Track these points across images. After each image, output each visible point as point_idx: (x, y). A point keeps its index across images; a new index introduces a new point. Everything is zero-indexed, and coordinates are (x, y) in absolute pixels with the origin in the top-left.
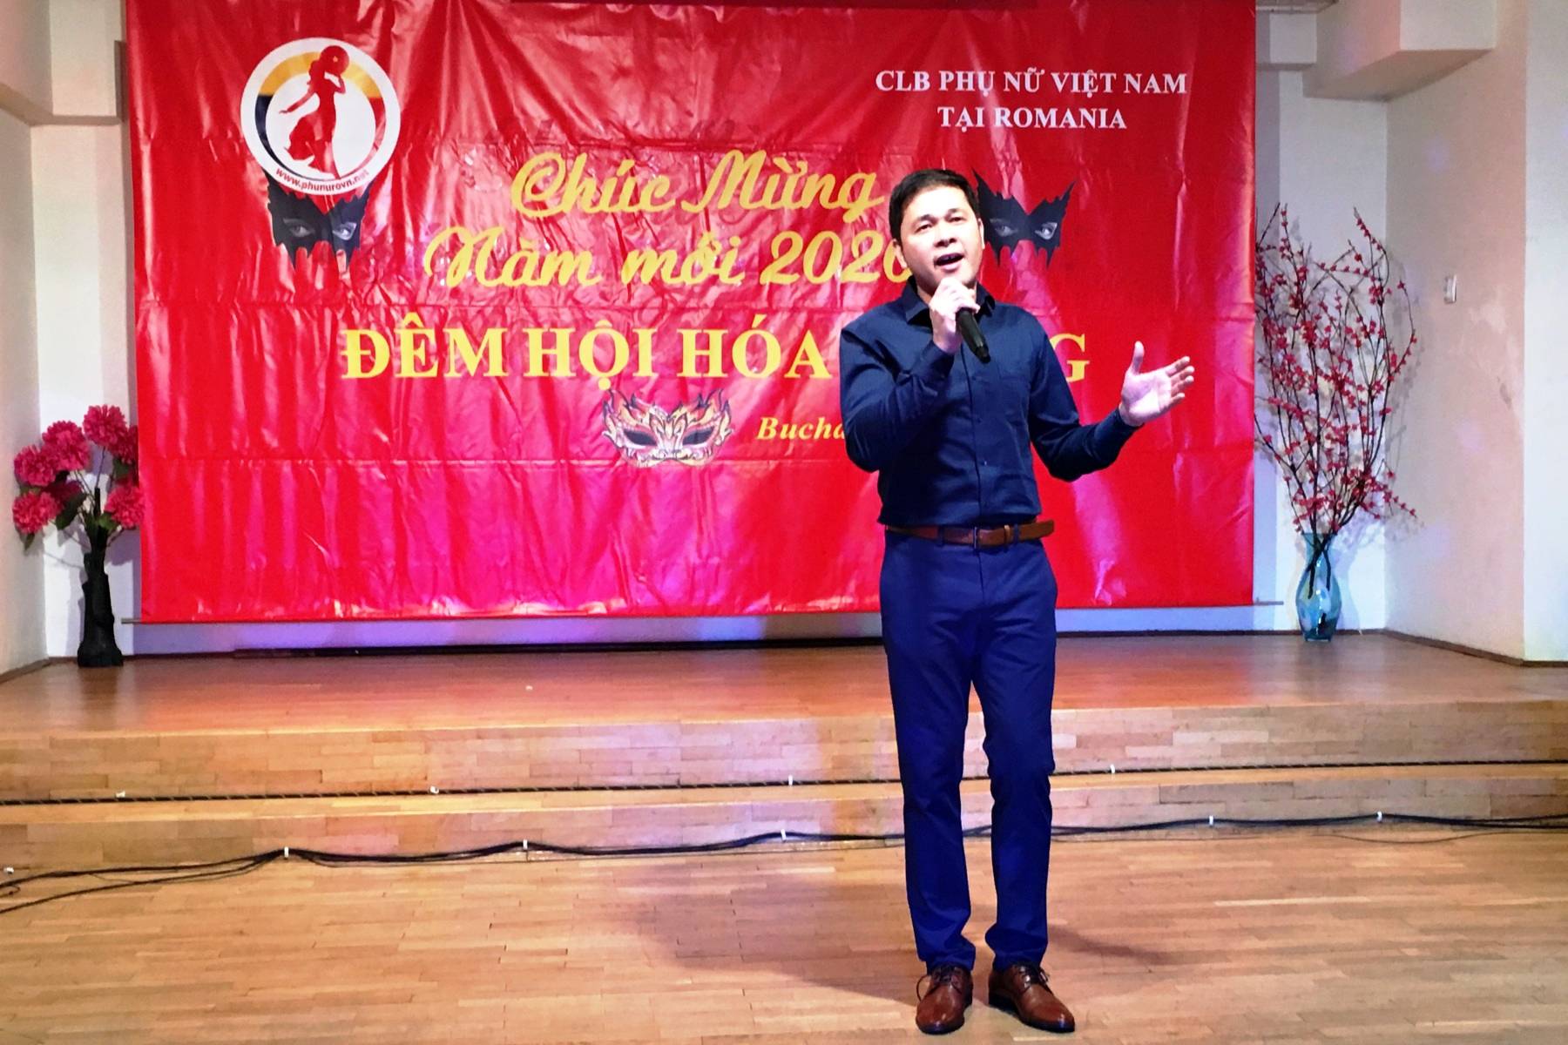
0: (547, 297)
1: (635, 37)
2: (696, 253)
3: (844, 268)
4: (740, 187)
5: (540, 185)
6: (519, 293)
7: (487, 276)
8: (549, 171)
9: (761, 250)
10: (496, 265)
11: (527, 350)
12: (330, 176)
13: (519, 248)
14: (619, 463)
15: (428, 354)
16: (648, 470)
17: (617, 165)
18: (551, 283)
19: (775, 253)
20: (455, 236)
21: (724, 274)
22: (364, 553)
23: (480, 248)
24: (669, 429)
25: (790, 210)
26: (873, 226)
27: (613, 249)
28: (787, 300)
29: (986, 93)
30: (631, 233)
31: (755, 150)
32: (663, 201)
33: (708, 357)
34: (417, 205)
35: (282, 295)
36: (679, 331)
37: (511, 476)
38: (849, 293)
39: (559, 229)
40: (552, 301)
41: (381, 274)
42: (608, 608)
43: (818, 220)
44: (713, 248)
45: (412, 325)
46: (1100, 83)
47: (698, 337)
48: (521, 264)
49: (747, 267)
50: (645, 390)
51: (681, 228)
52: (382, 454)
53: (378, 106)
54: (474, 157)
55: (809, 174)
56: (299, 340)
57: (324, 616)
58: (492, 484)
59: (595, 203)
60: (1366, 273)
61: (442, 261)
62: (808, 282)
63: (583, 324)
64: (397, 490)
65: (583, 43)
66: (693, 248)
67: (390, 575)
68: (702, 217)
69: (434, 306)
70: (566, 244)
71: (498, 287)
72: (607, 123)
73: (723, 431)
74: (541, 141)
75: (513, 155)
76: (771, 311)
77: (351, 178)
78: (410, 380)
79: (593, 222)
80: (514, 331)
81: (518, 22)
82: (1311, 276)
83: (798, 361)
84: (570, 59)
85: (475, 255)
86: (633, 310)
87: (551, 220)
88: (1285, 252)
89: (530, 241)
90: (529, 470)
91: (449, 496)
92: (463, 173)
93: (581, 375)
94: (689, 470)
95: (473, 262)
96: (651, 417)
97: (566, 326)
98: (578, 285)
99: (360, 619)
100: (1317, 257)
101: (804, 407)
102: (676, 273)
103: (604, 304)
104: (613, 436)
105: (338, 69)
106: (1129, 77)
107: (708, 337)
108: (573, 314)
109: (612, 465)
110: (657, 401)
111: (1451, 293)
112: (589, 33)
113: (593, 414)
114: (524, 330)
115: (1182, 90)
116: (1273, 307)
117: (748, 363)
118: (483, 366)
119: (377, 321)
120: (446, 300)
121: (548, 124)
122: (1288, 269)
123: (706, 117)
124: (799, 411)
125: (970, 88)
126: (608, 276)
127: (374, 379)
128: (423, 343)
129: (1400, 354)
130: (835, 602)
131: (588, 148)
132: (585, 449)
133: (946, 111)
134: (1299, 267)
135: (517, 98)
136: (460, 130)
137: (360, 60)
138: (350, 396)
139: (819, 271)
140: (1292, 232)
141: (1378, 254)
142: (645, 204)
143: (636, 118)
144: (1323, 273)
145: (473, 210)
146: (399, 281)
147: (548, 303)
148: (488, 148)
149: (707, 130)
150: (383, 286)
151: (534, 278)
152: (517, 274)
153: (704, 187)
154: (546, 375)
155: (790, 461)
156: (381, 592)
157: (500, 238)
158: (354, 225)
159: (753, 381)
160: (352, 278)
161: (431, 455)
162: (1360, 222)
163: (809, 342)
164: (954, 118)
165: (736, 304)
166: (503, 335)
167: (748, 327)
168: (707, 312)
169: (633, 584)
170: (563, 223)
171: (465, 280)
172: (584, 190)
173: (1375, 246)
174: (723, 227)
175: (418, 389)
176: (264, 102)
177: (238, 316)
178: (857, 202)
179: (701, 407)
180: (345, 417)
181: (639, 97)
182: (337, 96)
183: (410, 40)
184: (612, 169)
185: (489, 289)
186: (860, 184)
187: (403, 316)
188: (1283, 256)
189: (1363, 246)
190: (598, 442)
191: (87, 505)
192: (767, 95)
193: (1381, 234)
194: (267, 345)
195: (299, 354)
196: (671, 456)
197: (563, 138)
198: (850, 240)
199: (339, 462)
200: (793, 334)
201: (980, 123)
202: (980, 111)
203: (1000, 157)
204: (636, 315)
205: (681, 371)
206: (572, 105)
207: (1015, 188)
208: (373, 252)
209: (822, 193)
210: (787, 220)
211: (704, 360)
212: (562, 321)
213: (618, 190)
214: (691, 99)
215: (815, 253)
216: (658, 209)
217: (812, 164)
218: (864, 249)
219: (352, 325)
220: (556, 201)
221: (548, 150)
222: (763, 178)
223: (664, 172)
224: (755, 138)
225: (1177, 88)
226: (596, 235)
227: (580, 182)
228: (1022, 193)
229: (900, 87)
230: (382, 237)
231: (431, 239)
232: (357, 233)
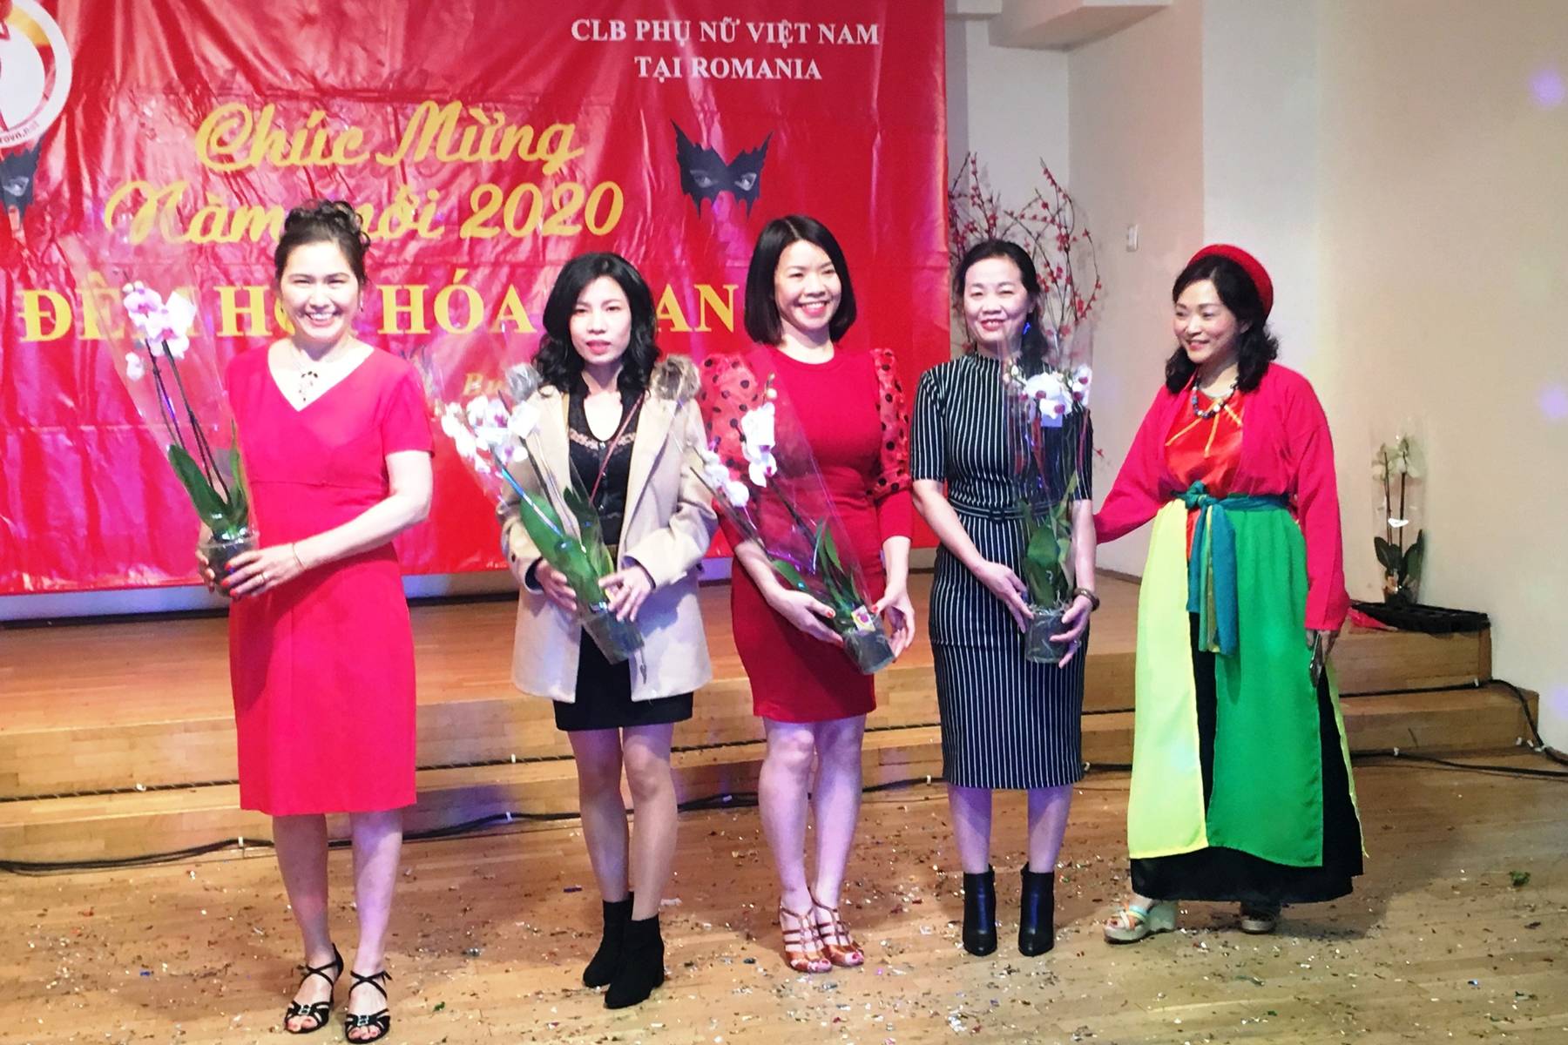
0: (239, 254)
2: (393, 206)
3: (545, 220)
4: (436, 138)
5: (226, 138)
6: (209, 250)
7: (174, 232)
8: (235, 122)
9: (460, 203)
10: (184, 221)
11: (220, 308)
13: (206, 202)
15: (113, 314)
17: (307, 116)
18: (242, 239)
19: (475, 206)
20: (137, 192)
21: (423, 229)
22: (54, 523)
23: (164, 204)
25: (489, 163)
26: (573, 178)
28: (489, 255)
29: (682, 42)
30: (324, 187)
31: (451, 101)
32: (357, 153)
33: (409, 314)
34: (94, 159)
36: (378, 287)
38: (551, 245)
39: (248, 183)
40: (244, 259)
43: (517, 172)
44: (410, 201)
45: (95, 285)
46: (795, 33)
47: (398, 293)
48: (210, 218)
49: (447, 221)
51: (376, 182)
52: (68, 421)
53: (46, 53)
54: (153, 107)
55: (508, 124)
57: (12, 590)
59: (285, 156)
60: (1053, 221)
61: (124, 217)
62: (509, 236)
64: (85, 457)
66: (390, 201)
67: (82, 546)
68: (398, 169)
70: (256, 199)
71: (185, 244)
72: (294, 72)
73: (428, 388)
74: (225, 90)
75: (195, 107)
76: (472, 266)
77: (21, 130)
78: (95, 342)
79: (284, 176)
80: (205, 290)
82: (999, 222)
83: (501, 316)
84: (252, 4)
85: (159, 210)
87: (239, 174)
88: (976, 199)
89: (218, 195)
91: (143, 465)
92: (143, 125)
95: (158, 217)
97: (260, 283)
99: (51, 591)
100: (1005, 205)
102: (374, 227)
105: (2, 15)
106: (823, 28)
107: (408, 292)
108: (266, 271)
111: (1133, 242)
114: (216, 288)
115: (875, 40)
117: (451, 319)
120: (130, 259)
121: (233, 73)
122: (978, 216)
123: (398, 66)
127: (57, 342)
128: (107, 302)
129: (1085, 297)
131: (275, 98)
133: (643, 61)
134: (989, 214)
135: (197, 45)
136: (137, 80)
137: (25, 5)
138: (31, 362)
139: (520, 224)
140: (982, 180)
141: (1062, 201)
142: (338, 157)
143: (325, 67)
144: (1009, 220)
145: (155, 164)
146: (79, 238)
147: (241, 260)
148: (167, 98)
149: (400, 81)
150: (60, 243)
151: (224, 234)
152: (206, 230)
153: (399, 138)
154: (241, 334)
156: (74, 563)
157: (185, 194)
158: (26, 180)
159: (456, 338)
160: (27, 236)
161: (121, 419)
162: (1046, 171)
163: (512, 297)
164: (651, 68)
165: (438, 259)
167: (450, 282)
168: (408, 267)
170: (251, 176)
171: (150, 237)
172: (273, 142)
173: (1061, 195)
174: (420, 179)
175: (104, 352)
178: (556, 154)
180: (25, 381)
181: (327, 45)
184: (301, 121)
185: (176, 246)
186: (557, 136)
187: (85, 275)
188: (974, 204)
189: (1050, 195)
192: (461, 44)
193: (1063, 182)
197: (248, 87)
198: (550, 193)
199: (22, 430)
200: (496, 289)
201: (678, 74)
202: (677, 61)
203: (698, 107)
205: (382, 327)
206: (257, 54)
207: (713, 138)
208: (48, 208)
209: (521, 144)
210: (486, 173)
211: (406, 316)
212: (255, 279)
213: (309, 143)
214: (382, 47)
215: (515, 206)
216: (351, 162)
217: (508, 114)
218: (565, 202)
219: (28, 286)
220: (244, 154)
221: (233, 101)
222: (460, 130)
223: (356, 123)
224: (450, 89)
225: (870, 39)
226: (287, 189)
227: (269, 133)
228: (721, 144)
229: (596, 37)
230: (57, 193)
231: (110, 195)
232: (30, 187)
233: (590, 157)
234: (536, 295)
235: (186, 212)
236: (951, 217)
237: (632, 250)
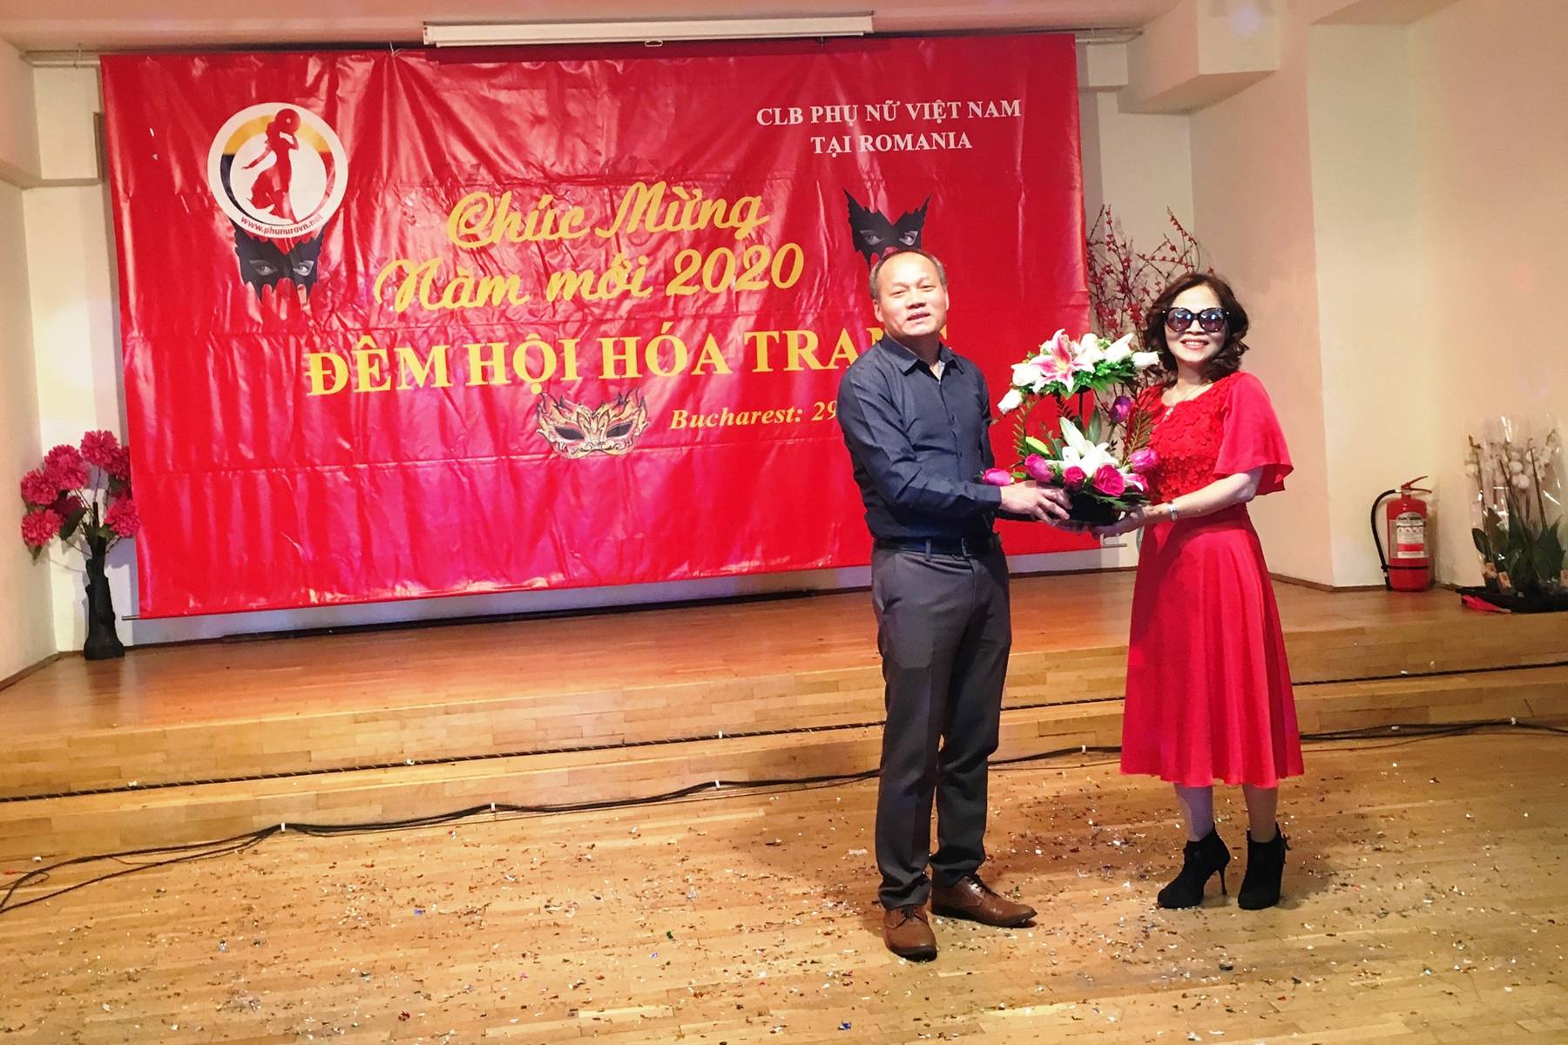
0: (484, 317)
1: (548, 89)
2: (610, 272)
3: (737, 278)
4: (645, 213)
5: (473, 221)
6: (459, 314)
7: (430, 301)
8: (479, 208)
9: (666, 266)
10: (437, 291)
11: (467, 363)
12: (290, 221)
13: (456, 275)
14: (552, 456)
15: (381, 371)
16: (578, 460)
17: (538, 200)
18: (486, 304)
19: (678, 268)
20: (400, 268)
21: (635, 288)
22: (334, 546)
23: (422, 277)
24: (594, 425)
25: (689, 231)
26: (761, 242)
27: (538, 272)
28: (690, 308)
29: (851, 123)
30: (553, 257)
31: (657, 181)
32: (579, 228)
33: (625, 360)
34: (366, 243)
35: (251, 327)
36: (599, 339)
37: (459, 473)
38: (743, 299)
39: (491, 257)
40: (488, 320)
41: (337, 305)
42: (548, 582)
43: (713, 239)
44: (625, 267)
45: (367, 347)
46: (948, 111)
47: (616, 344)
48: (459, 288)
49: (654, 282)
50: (572, 392)
51: (596, 251)
52: (346, 461)
53: (327, 159)
54: (413, 199)
55: (704, 199)
56: (268, 365)
57: (301, 603)
58: (442, 481)
59: (520, 234)
60: (1180, 262)
61: (390, 289)
62: (707, 292)
63: (515, 339)
64: (360, 490)
65: (503, 97)
66: (607, 268)
67: (357, 564)
68: (614, 239)
69: (385, 329)
70: (497, 270)
71: (439, 310)
72: (527, 164)
73: (640, 424)
74: (471, 183)
75: (447, 196)
76: (677, 319)
77: (307, 222)
78: (367, 394)
79: (519, 250)
80: (456, 347)
81: (446, 81)
82: (1133, 264)
83: (702, 361)
84: (492, 110)
85: (419, 283)
86: (558, 324)
87: (483, 250)
88: (1111, 245)
89: (466, 269)
90: (474, 467)
91: (406, 493)
92: (405, 214)
93: (515, 382)
94: (614, 458)
95: (417, 289)
96: (578, 414)
97: (501, 341)
98: (510, 304)
99: (331, 604)
100: (1137, 249)
101: (709, 401)
102: (593, 291)
103: (534, 320)
104: (547, 435)
105: (291, 130)
106: (972, 105)
107: (623, 342)
108: (506, 330)
109: (546, 458)
110: (582, 401)
112: (508, 88)
113: (529, 413)
114: (465, 346)
115: (1017, 114)
116: (1103, 293)
117: (660, 364)
118: (430, 378)
119: (336, 346)
120: (395, 324)
121: (477, 167)
122: (1113, 260)
123: (612, 155)
124: (705, 404)
125: (838, 120)
126: (535, 295)
127: (336, 395)
128: (377, 361)
130: (745, 566)
131: (512, 186)
132: (522, 445)
133: (818, 140)
134: (1123, 258)
135: (448, 145)
136: (400, 176)
137: (310, 120)
138: (316, 411)
139: (716, 282)
140: (1116, 228)
141: (1188, 244)
142: (564, 232)
143: (552, 159)
144: (1141, 263)
145: (415, 245)
146: (354, 309)
147: (485, 322)
148: (425, 190)
149: (614, 167)
150: (339, 314)
151: (471, 300)
152: (456, 298)
153: (614, 215)
154: (485, 383)
155: (699, 447)
156: (351, 580)
157: (440, 268)
158: (312, 263)
159: (664, 381)
160: (312, 310)
161: (389, 458)
162: (1173, 219)
163: (711, 344)
164: (824, 146)
165: (648, 314)
166: (446, 351)
167: (658, 334)
168: (622, 322)
169: (570, 561)
170: (493, 252)
171: (411, 305)
172: (510, 223)
173: (1187, 238)
174: (632, 248)
175: (374, 402)
176: (227, 160)
177: (213, 347)
178: (746, 222)
179: (621, 404)
180: (312, 429)
181: (554, 141)
182: (291, 152)
183: (353, 101)
184: (533, 204)
185: (432, 312)
186: (747, 206)
187: (359, 340)
188: (1110, 249)
189: (1177, 239)
190: (532, 439)
191: (87, 518)
192: (664, 133)
193: (1189, 227)
194: (240, 370)
195: (268, 377)
196: (597, 448)
197: (489, 179)
198: (742, 255)
199: (308, 468)
200: (697, 337)
201: (847, 150)
202: (847, 139)
203: (866, 177)
204: (561, 327)
205: (602, 374)
206: (496, 150)
207: (879, 202)
208: (329, 285)
209: (716, 216)
210: (687, 241)
211: (622, 363)
212: (497, 337)
213: (540, 222)
214: (599, 140)
215: (711, 269)
216: (575, 235)
217: (706, 191)
218: (754, 261)
219: (314, 350)
220: (487, 233)
221: (478, 190)
222: (664, 205)
223: (579, 204)
224: (656, 171)
225: (1013, 112)
226: (523, 260)
227: (507, 216)
228: (886, 205)
229: (778, 122)
230: (337, 272)
231: (380, 272)
232: (314, 270)
233: (775, 223)
234: (731, 342)
235: (440, 284)
236: (1090, 262)
237: (812, 300)
